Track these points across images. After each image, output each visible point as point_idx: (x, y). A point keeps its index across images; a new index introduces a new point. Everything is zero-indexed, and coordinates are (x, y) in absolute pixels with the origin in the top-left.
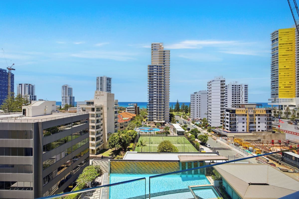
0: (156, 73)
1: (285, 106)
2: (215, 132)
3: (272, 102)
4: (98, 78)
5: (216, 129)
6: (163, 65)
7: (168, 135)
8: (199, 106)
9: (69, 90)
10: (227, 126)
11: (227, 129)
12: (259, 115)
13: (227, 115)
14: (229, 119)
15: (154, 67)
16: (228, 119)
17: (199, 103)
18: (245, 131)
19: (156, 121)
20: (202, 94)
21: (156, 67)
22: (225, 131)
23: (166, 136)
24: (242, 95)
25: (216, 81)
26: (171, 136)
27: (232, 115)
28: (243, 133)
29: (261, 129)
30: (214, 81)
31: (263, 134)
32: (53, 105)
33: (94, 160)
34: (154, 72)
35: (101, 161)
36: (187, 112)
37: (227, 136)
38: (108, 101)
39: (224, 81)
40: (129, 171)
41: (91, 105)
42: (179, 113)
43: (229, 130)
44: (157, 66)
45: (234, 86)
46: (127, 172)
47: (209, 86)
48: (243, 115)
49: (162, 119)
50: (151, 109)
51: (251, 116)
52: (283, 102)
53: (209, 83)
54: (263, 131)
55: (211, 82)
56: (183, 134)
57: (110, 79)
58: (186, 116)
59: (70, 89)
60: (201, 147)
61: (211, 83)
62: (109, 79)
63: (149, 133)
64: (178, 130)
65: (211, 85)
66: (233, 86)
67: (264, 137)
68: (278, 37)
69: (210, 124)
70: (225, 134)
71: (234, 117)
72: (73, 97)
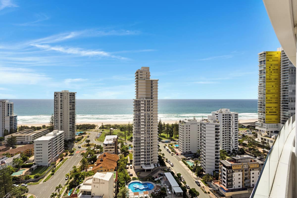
0: (144, 109)
4: (57, 93)
8: (188, 138)
9: (8, 106)
10: (224, 182)
11: (224, 185)
12: (253, 169)
13: (224, 170)
14: (226, 175)
15: (141, 103)
18: (241, 186)
20: (192, 124)
25: (210, 124)
27: (229, 171)
34: (141, 108)
37: (225, 196)
44: (145, 101)
45: (225, 115)
49: (150, 162)
51: (246, 171)
52: (269, 128)
57: (74, 94)
59: (10, 105)
68: (264, 60)
70: (223, 193)
71: (231, 174)
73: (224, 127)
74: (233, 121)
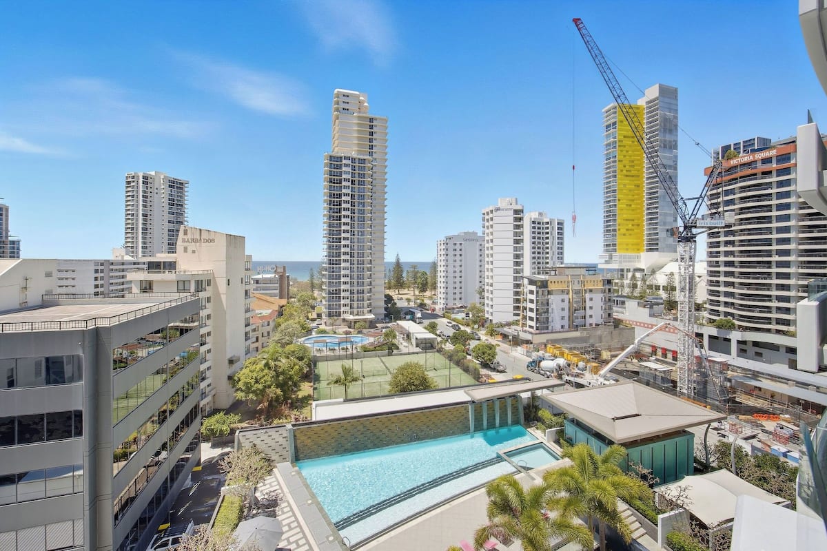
0: (350, 178)
1: (628, 270)
2: (505, 336)
3: (606, 261)
4: (133, 177)
5: (506, 329)
6: (368, 157)
7: (395, 352)
8: (458, 271)
10: (531, 319)
11: (531, 327)
12: (591, 291)
13: (531, 292)
14: (535, 301)
15: (344, 162)
16: (532, 301)
17: (458, 264)
18: (567, 326)
19: (351, 317)
20: (467, 240)
21: (349, 162)
22: (525, 331)
23: (390, 354)
24: (553, 244)
25: (503, 209)
26: (401, 354)
27: (540, 293)
28: (563, 332)
29: (593, 321)
30: (498, 209)
31: (599, 332)
32: (49, 275)
33: (241, 434)
34: (344, 176)
35: (266, 433)
36: (423, 289)
37: (532, 343)
38: (229, 257)
39: (522, 211)
40: (348, 446)
41: (164, 272)
42: (400, 292)
43: (535, 328)
44: (353, 160)
45: (537, 223)
46: (343, 449)
47: (488, 221)
48: (563, 292)
49: (366, 311)
50: (333, 282)
51: (577, 292)
52: (624, 261)
53: (488, 214)
54: (599, 325)
55: (492, 212)
56: (432, 347)
57: (181, 184)
58: (423, 300)
60: (483, 371)
61: (491, 215)
62: (177, 186)
63: (341, 351)
64: (420, 336)
65: (492, 219)
66: (534, 222)
67: (600, 338)
68: (615, 120)
69: (490, 318)
70: (529, 337)
71: (546, 297)
72: (13, 242)
73: (534, 263)
74: (553, 252)
